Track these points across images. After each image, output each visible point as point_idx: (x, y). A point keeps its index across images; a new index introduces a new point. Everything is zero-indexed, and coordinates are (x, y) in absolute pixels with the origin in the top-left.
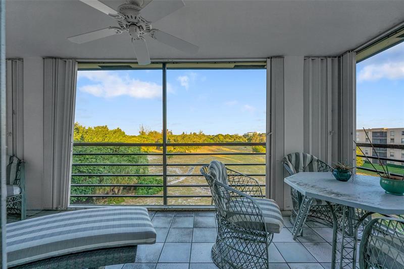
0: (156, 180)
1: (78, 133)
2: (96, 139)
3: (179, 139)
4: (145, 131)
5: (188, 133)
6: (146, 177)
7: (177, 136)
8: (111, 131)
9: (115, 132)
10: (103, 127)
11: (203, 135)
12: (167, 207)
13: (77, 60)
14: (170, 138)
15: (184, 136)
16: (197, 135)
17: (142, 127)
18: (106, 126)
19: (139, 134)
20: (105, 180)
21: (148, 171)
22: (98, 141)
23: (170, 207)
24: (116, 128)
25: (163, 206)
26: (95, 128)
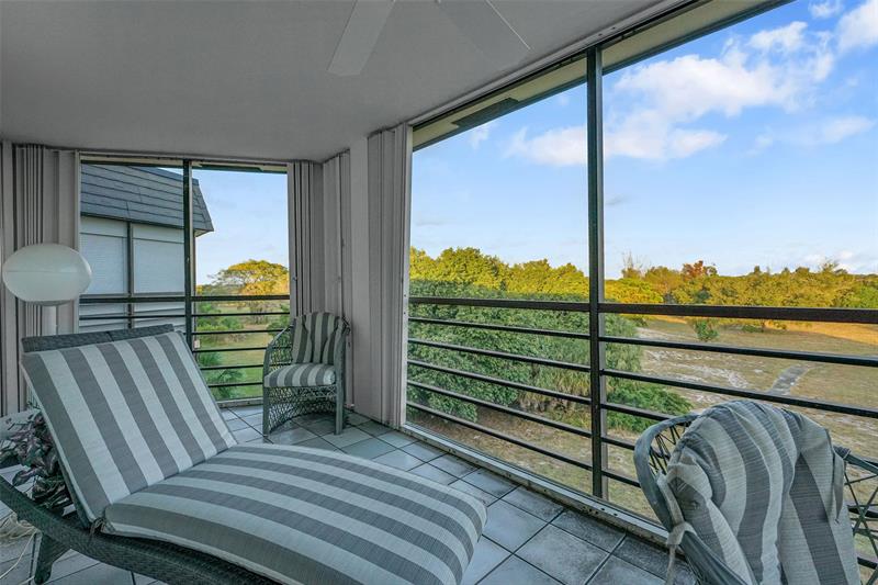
0: (662, 395)
1: (496, 275)
2: (526, 287)
3: (739, 288)
4: (635, 268)
5: (776, 270)
6: (634, 382)
7: (733, 280)
8: (556, 271)
9: (563, 272)
10: (539, 263)
11: (843, 275)
12: (599, 507)
13: (411, 123)
14: (708, 285)
15: (757, 279)
16: (814, 276)
17: (630, 259)
18: (546, 260)
19: (621, 276)
20: (541, 373)
21: (640, 368)
22: (530, 290)
23: (608, 510)
24: (565, 265)
25: (588, 497)
26: (525, 265)
